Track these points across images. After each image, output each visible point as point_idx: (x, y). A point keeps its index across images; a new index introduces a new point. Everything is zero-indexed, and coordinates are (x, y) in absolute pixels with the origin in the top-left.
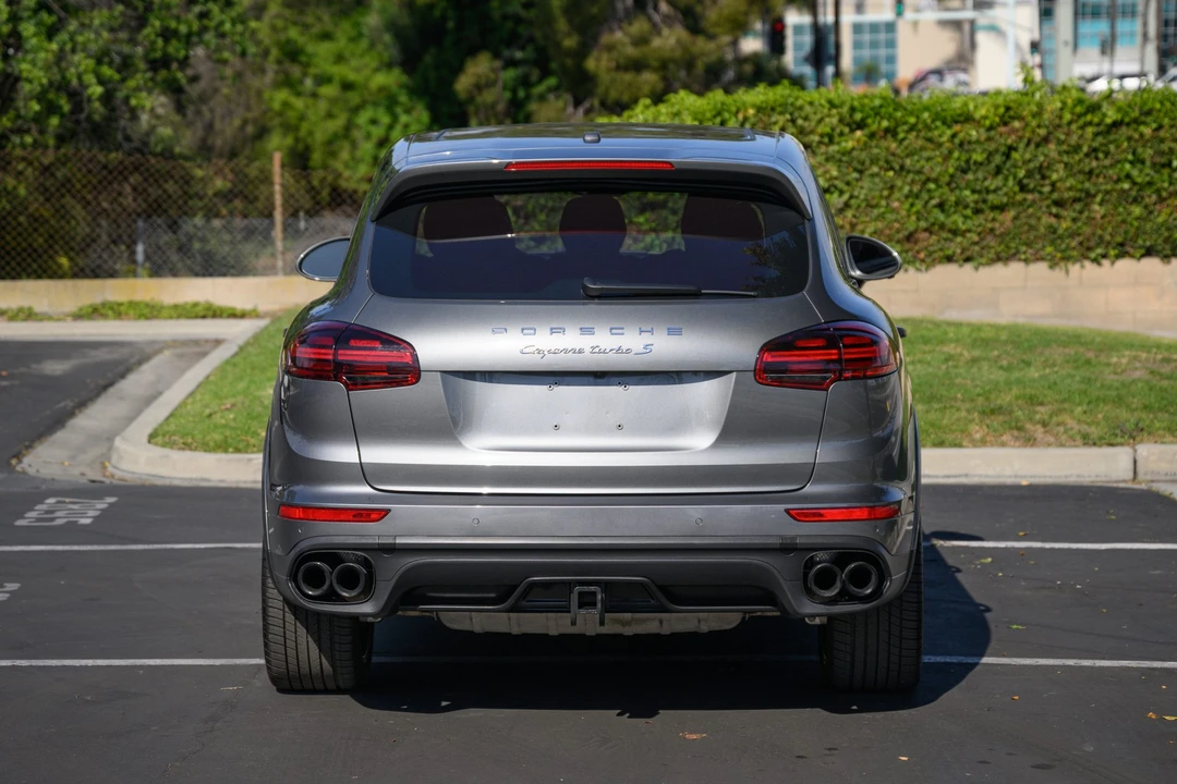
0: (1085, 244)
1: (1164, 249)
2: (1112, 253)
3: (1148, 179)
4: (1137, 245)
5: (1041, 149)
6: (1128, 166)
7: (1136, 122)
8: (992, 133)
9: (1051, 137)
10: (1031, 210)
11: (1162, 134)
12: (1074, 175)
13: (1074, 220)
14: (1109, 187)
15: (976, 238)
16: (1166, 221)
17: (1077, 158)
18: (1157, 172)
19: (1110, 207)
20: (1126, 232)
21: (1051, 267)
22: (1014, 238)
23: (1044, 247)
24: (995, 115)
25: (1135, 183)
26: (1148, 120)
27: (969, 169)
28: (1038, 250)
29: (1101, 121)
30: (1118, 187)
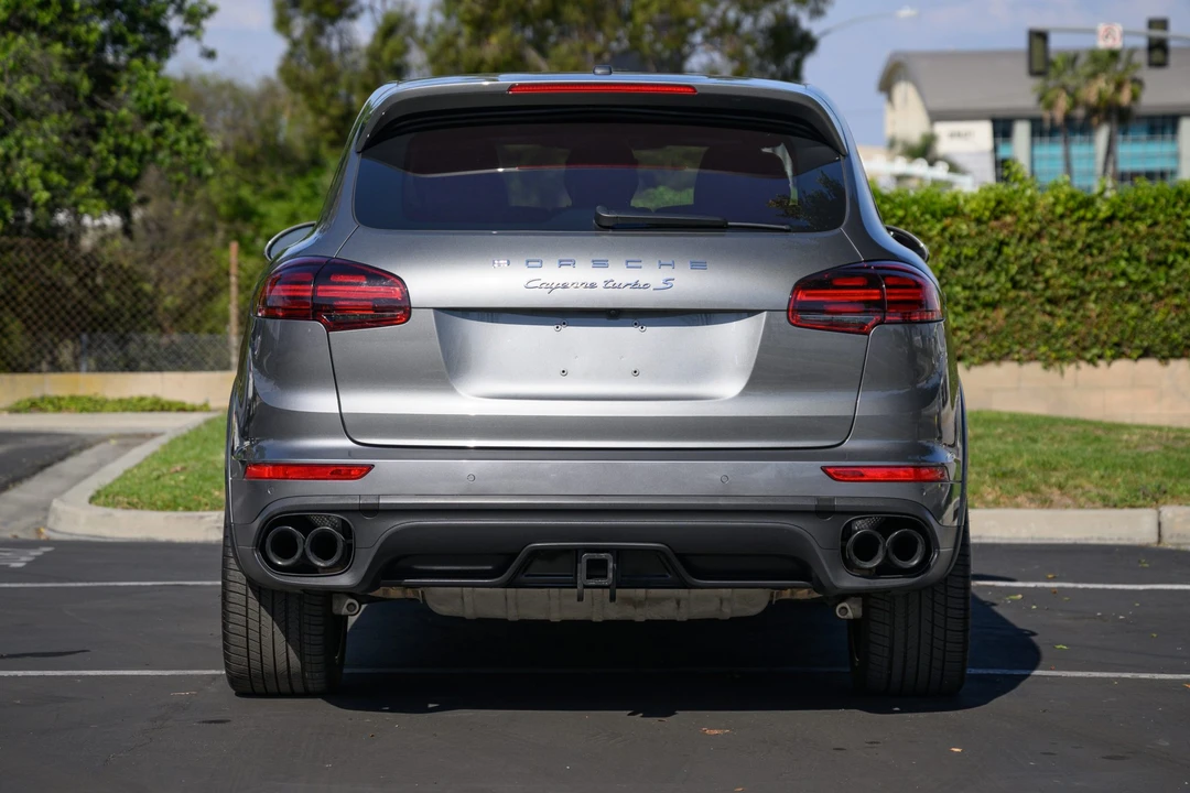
0: (1081, 345)
1: (1161, 350)
2: (1108, 353)
3: (1143, 277)
4: (1133, 345)
5: (1034, 245)
6: (1123, 264)
7: (1131, 218)
8: (983, 227)
9: (1044, 232)
10: (1024, 308)
11: (1157, 230)
12: (1066, 272)
13: (1069, 319)
14: (1104, 285)
15: (968, 337)
16: (1163, 321)
17: (1071, 254)
18: (1153, 269)
19: (1106, 304)
20: (1122, 332)
21: (1045, 368)
22: (1007, 337)
23: (1038, 347)
24: (986, 209)
25: (1130, 281)
26: (1143, 215)
27: (960, 264)
28: (1032, 350)
29: (1095, 216)
30: (1113, 284)
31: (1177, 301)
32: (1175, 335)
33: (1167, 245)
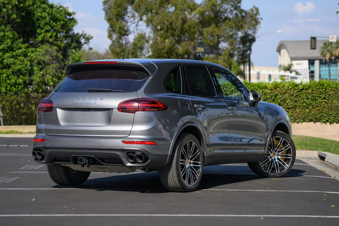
1: (314, 120)
2: (301, 121)
3: (310, 103)
4: (307, 119)
5: (284, 95)
6: (305, 100)
7: (307, 89)
8: (272, 91)
9: (287, 92)
11: (313, 92)
12: (292, 102)
16: (315, 113)
17: (293, 97)
18: (312, 101)
19: (301, 109)
20: (305, 116)
24: (273, 87)
25: (307, 104)
26: (310, 88)
27: (267, 100)
29: (299, 89)
30: (303, 105)
31: (318, 108)
32: (317, 116)
33: (315, 95)
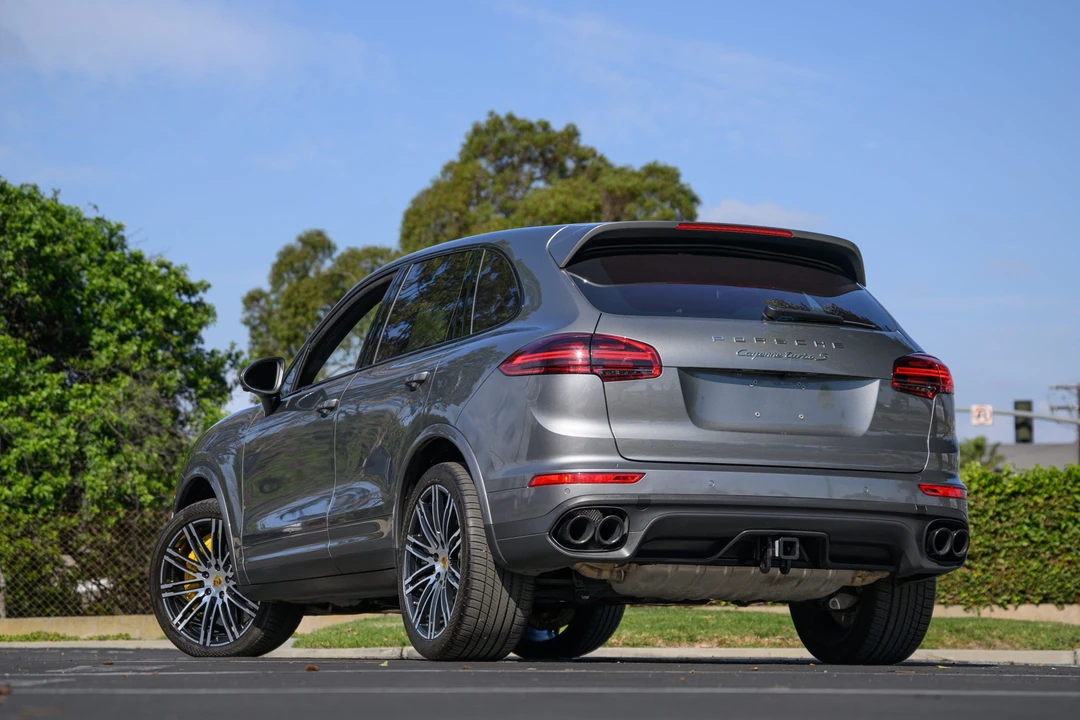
0: (994, 591)
1: (1058, 597)
2: (1016, 599)
3: (1042, 538)
4: (1035, 593)
6: (1026, 528)
7: (1031, 493)
11: (1052, 502)
12: (983, 534)
13: (984, 571)
14: (1011, 544)
16: (1059, 573)
18: (1049, 533)
19: (1013, 560)
20: (1026, 582)
21: (965, 610)
23: (959, 593)
25: (1032, 542)
26: (1040, 491)
28: (955, 595)
29: (1003, 491)
30: (1018, 544)
31: (1069, 558)
32: (1069, 585)
33: (1060, 514)
